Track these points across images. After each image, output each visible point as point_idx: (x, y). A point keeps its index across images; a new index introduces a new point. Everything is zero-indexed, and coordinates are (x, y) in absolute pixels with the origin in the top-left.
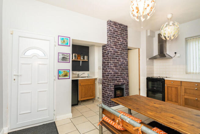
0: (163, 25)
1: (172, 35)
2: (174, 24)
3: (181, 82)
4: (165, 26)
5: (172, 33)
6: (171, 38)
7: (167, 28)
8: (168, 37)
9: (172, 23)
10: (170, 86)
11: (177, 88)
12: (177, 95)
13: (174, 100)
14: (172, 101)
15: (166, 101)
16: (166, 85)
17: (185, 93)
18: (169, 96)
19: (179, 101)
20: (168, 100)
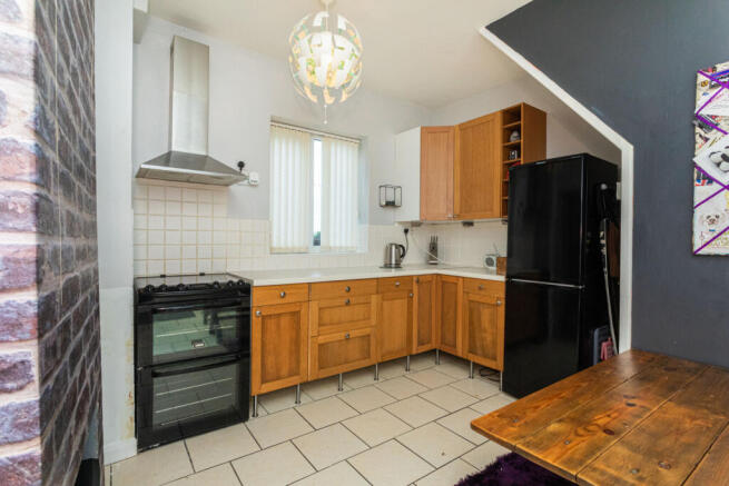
3: (309, 284)
10: (272, 311)
11: (296, 315)
12: (297, 342)
13: (284, 371)
14: (278, 378)
15: (257, 388)
16: (255, 313)
17: (320, 325)
18: (270, 360)
19: (303, 365)
20: (264, 381)
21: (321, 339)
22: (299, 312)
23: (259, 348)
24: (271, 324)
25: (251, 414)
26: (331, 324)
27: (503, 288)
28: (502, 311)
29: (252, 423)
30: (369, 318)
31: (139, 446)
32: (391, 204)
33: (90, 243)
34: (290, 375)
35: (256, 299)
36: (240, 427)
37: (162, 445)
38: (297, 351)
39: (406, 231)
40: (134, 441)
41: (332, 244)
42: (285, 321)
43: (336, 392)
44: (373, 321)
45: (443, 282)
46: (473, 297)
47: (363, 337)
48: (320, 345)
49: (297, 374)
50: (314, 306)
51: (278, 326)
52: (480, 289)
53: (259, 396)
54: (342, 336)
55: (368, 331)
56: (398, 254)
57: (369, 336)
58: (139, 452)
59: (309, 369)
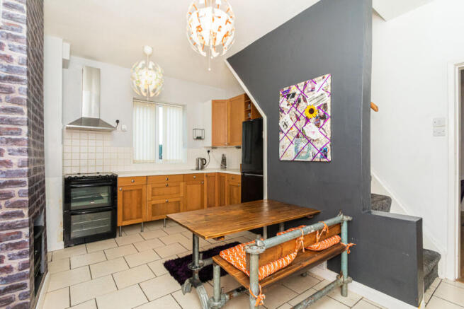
0: (136, 64)
1: (151, 88)
2: (154, 69)
3: (147, 177)
4: (140, 66)
5: (151, 84)
6: (149, 93)
7: (144, 72)
8: (146, 91)
9: (153, 67)
10: (128, 189)
11: (140, 191)
12: (140, 204)
13: (134, 216)
14: (131, 219)
15: (120, 223)
16: (119, 189)
17: (152, 195)
18: (127, 211)
19: (144, 213)
20: (124, 220)
21: (153, 202)
22: (141, 190)
23: (121, 204)
24: (127, 195)
25: (118, 235)
26: (159, 195)
27: (240, 178)
28: (240, 188)
29: (118, 239)
30: (179, 193)
31: (65, 245)
32: (199, 138)
33: (42, 158)
34: (138, 218)
35: (119, 183)
36: (112, 240)
37: (75, 245)
38: (141, 207)
39: (209, 151)
40: (63, 243)
41: (168, 158)
42: (135, 193)
43: (162, 227)
44: (182, 194)
45: (220, 177)
46: (231, 183)
47: (176, 202)
48: (153, 205)
49: (141, 218)
50: (150, 187)
51: (131, 196)
52: (233, 179)
53: (122, 227)
54: (165, 201)
55: (178, 199)
56: (202, 163)
57: (179, 202)
58: (65, 247)
59: (147, 216)
